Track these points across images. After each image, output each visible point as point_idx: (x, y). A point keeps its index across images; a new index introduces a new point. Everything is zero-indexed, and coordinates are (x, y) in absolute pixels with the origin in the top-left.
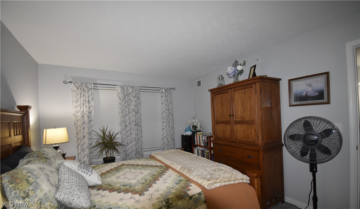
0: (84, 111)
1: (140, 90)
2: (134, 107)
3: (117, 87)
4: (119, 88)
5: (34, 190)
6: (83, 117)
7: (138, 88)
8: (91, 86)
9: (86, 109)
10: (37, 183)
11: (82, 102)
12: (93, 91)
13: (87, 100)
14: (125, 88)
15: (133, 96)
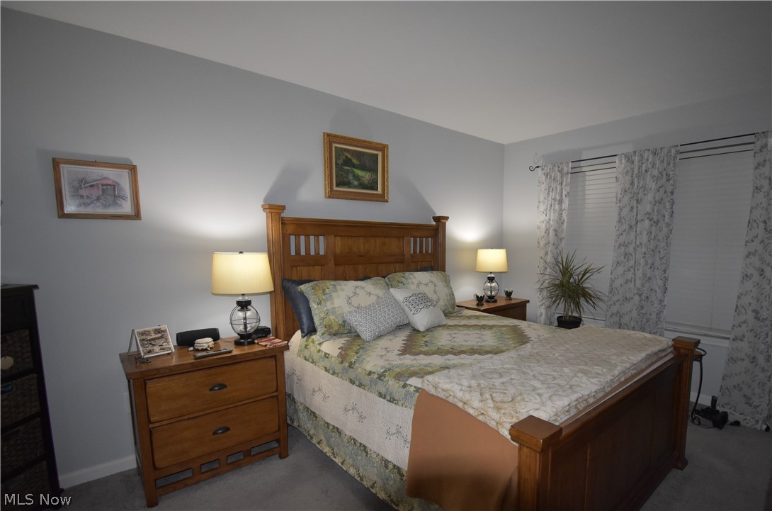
0: (550, 220)
1: (679, 157)
2: (648, 209)
3: (616, 159)
4: (621, 160)
5: (327, 300)
6: (547, 231)
7: (673, 151)
8: (568, 167)
9: (554, 216)
10: (331, 295)
11: (550, 202)
12: (571, 178)
13: (558, 198)
14: (636, 159)
15: (653, 177)
